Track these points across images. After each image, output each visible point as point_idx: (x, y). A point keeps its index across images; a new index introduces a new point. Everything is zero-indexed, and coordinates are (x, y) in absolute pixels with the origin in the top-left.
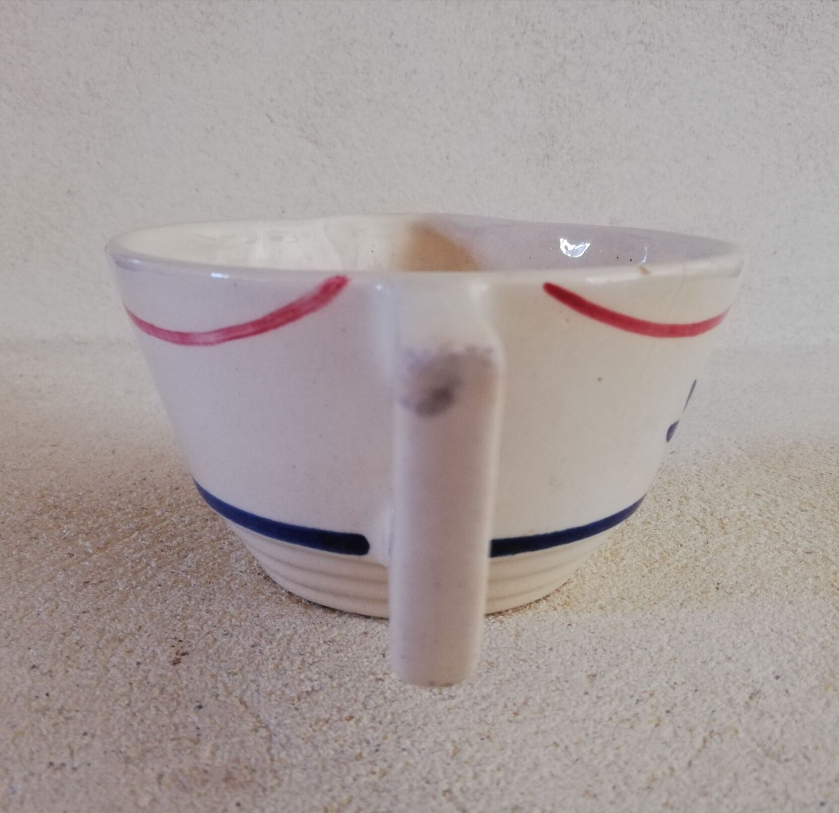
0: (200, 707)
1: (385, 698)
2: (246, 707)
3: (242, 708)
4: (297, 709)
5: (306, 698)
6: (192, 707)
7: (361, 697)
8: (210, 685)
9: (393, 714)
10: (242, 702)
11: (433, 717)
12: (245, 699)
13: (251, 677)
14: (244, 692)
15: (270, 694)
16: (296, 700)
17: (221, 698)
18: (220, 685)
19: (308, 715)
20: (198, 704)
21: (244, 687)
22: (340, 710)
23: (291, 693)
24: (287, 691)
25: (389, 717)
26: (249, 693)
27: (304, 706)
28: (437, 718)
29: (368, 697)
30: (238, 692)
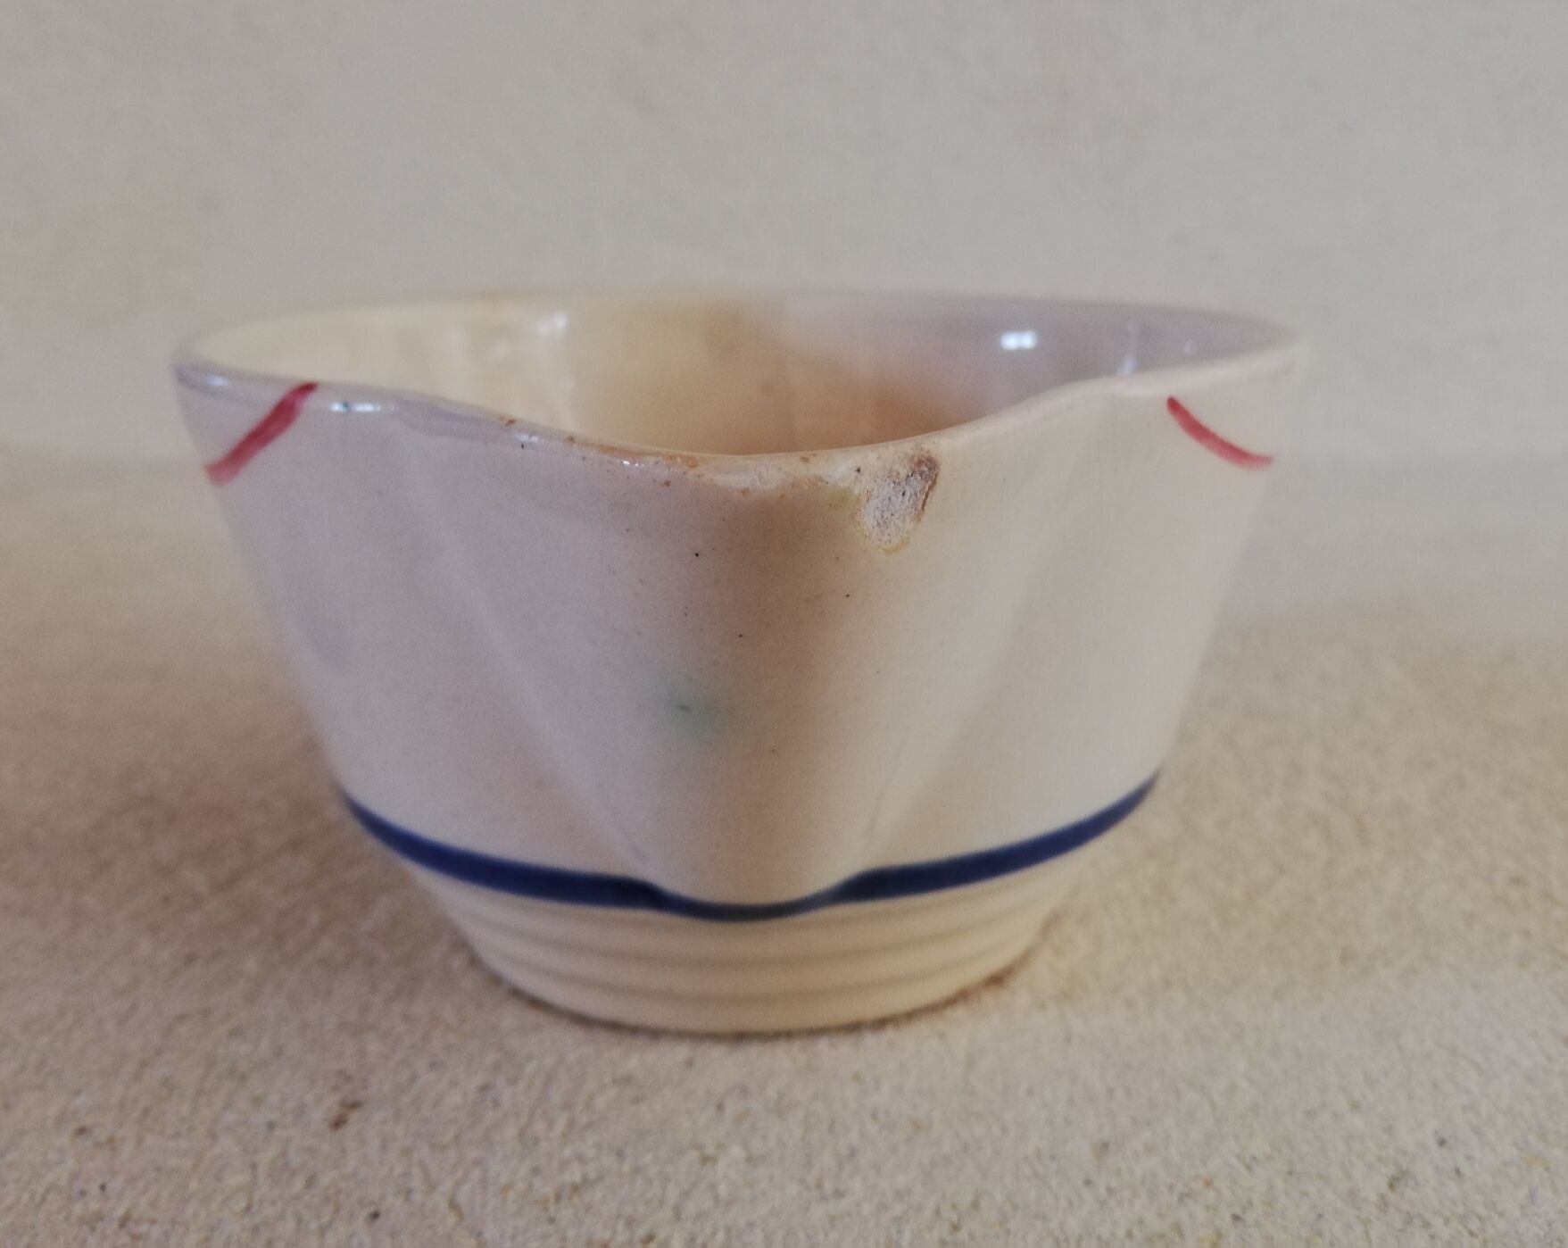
0: (375, 1216)
1: (716, 1198)
2: (460, 1215)
3: (452, 1219)
4: (551, 1220)
5: (570, 1198)
6: (362, 1215)
7: (673, 1195)
8: (398, 1171)
9: (728, 1230)
10: (453, 1206)
11: (802, 1236)
12: (462, 1199)
13: (472, 1154)
14: (458, 1184)
15: (507, 1188)
16: (552, 1200)
17: (417, 1197)
18: (416, 1171)
19: (571, 1233)
20: (372, 1209)
21: (460, 1174)
22: (631, 1222)
23: (545, 1189)
24: (537, 1183)
25: (721, 1236)
26: (467, 1187)
27: (565, 1214)
28: (808, 1237)
29: (686, 1195)
30: (447, 1186)
